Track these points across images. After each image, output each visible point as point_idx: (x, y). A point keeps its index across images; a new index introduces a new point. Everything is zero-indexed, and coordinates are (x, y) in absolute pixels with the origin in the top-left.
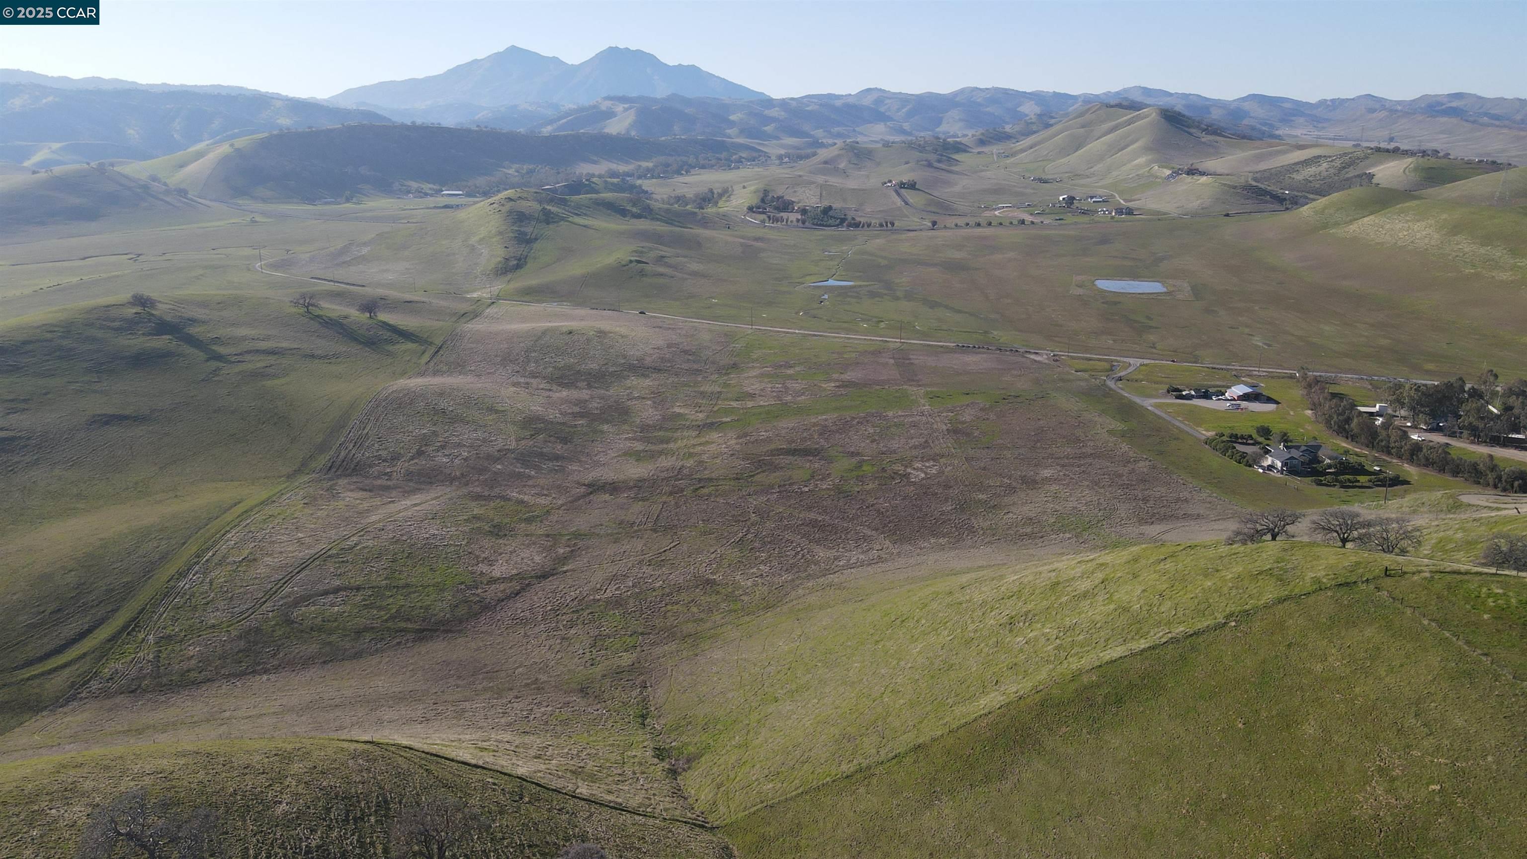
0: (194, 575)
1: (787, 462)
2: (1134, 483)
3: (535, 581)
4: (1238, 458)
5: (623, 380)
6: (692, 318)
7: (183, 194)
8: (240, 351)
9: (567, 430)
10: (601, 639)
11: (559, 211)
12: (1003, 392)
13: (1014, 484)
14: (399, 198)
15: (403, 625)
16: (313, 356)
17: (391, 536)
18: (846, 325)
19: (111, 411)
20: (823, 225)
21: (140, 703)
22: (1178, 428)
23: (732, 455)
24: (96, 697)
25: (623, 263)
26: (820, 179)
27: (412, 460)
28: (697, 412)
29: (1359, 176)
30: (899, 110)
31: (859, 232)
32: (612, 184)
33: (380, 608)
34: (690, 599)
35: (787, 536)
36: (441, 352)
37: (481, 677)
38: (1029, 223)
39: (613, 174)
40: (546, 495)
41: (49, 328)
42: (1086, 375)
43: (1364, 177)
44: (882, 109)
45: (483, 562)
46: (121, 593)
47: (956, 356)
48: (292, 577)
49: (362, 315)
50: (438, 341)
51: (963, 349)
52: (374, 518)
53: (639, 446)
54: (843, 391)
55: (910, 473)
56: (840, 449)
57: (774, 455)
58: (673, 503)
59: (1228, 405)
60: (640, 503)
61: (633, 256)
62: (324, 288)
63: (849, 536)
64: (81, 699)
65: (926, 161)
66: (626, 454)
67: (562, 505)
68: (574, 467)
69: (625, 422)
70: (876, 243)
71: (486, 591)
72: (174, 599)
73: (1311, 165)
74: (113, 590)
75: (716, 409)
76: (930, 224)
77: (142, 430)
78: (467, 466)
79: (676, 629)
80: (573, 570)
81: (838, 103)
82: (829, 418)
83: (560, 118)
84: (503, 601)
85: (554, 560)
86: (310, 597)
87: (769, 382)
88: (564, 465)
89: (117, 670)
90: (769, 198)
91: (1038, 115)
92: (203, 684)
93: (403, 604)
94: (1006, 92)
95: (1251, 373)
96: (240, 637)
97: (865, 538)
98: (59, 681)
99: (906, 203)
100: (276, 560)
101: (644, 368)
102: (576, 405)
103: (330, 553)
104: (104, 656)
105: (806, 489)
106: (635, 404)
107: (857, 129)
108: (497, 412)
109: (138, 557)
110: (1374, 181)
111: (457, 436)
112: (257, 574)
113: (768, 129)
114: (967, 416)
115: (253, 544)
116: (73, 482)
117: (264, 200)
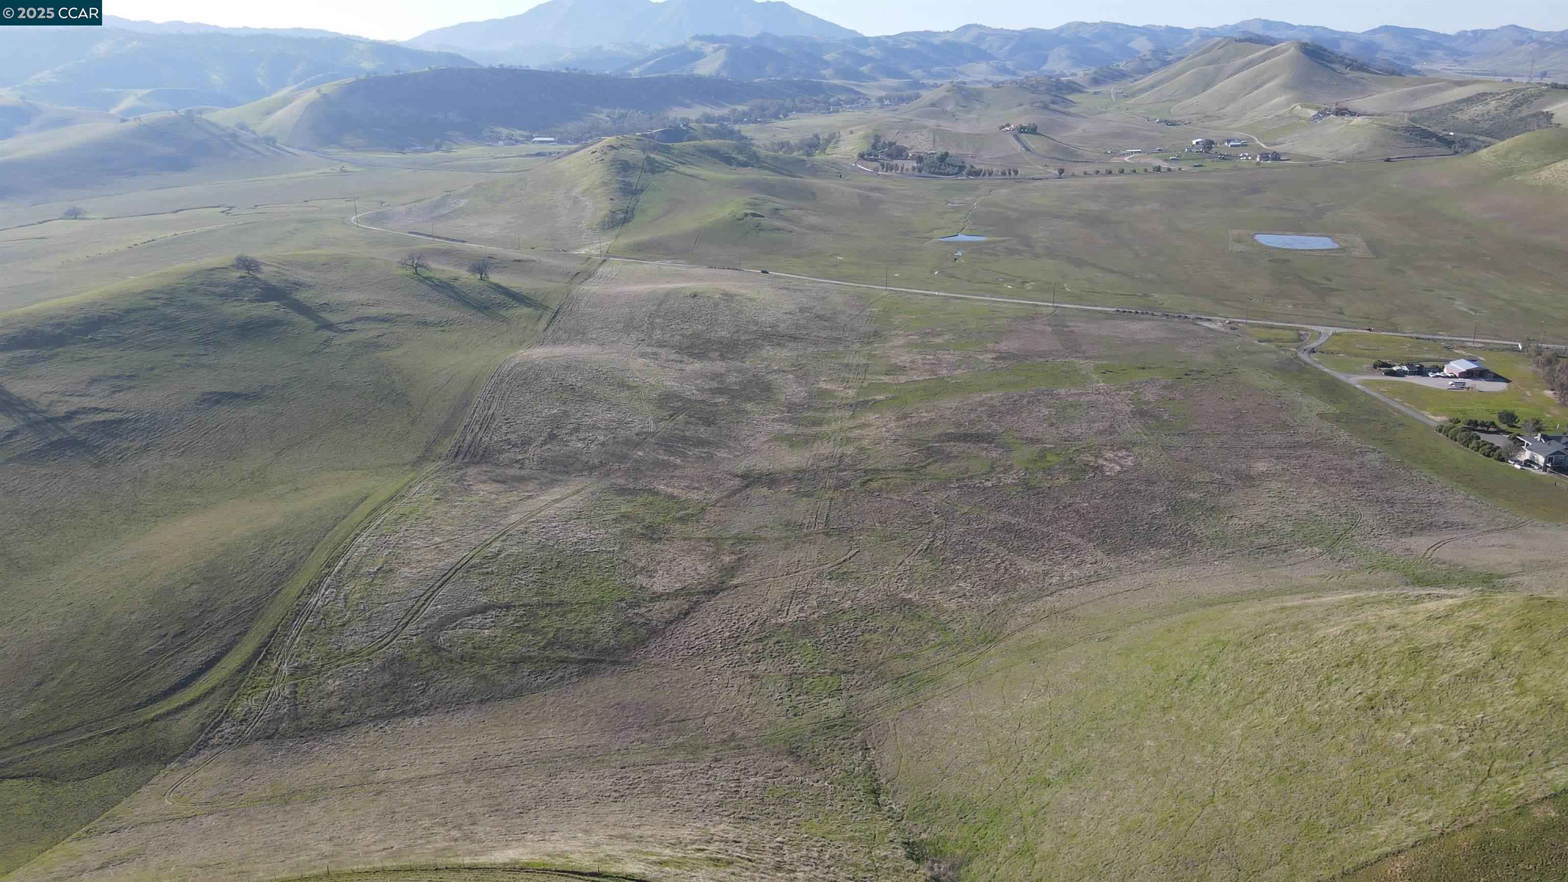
0: (326, 590)
1: (960, 450)
2: (1368, 480)
3: (703, 598)
4: (1487, 450)
5: (758, 350)
6: (819, 278)
7: (271, 143)
8: (349, 319)
9: (708, 409)
10: (797, 679)
11: (664, 159)
12: (1182, 366)
13: (1228, 481)
14: (489, 145)
15: (563, 653)
16: (425, 323)
17: (536, 540)
18: (988, 286)
19: (220, 388)
20: (941, 174)
21: (279, 754)
22: (1399, 411)
23: (895, 441)
24: (230, 744)
25: (738, 216)
26: (931, 123)
27: (545, 444)
28: (845, 388)
29: (1536, 115)
30: (1001, 48)
31: (981, 181)
32: (711, 129)
33: (535, 632)
34: (889, 626)
35: (980, 543)
36: (558, 317)
37: (666, 728)
38: (1166, 170)
39: (709, 119)
40: (697, 488)
41: (151, 294)
42: (1272, 346)
43: (1541, 117)
44: (983, 47)
45: (640, 572)
46: (249, 611)
47: (1119, 322)
48: (434, 592)
49: (472, 277)
50: (554, 306)
51: (1123, 314)
52: (514, 518)
53: (790, 429)
54: (1002, 364)
55: (1103, 465)
56: (1017, 435)
57: (943, 441)
58: (841, 499)
59: (1450, 383)
60: (804, 499)
61: (747, 209)
62: (430, 246)
63: (1052, 545)
64: (213, 746)
65: (1041, 102)
66: (776, 438)
67: (717, 501)
68: (722, 454)
69: (768, 399)
70: (1003, 193)
71: (650, 611)
72: (307, 618)
73: (1476, 103)
74: (239, 608)
75: (865, 384)
76: (1057, 172)
77: (254, 410)
78: (606, 452)
79: (882, 667)
80: (743, 584)
81: (937, 41)
82: (995, 396)
83: (648, 59)
84: (671, 623)
85: (720, 571)
86: (456, 617)
87: (919, 352)
88: (711, 451)
89: (250, 709)
90: (880, 144)
91: (1153, 51)
92: (347, 729)
93: (560, 626)
94: (1115, 27)
95: (1463, 345)
96: (383, 668)
97: (1072, 548)
98: (188, 722)
99: (1027, 149)
100: (414, 571)
101: (779, 336)
102: (713, 379)
103: (473, 562)
104: (236, 690)
105: (989, 484)
106: (776, 379)
107: (957, 68)
108: (629, 388)
109: (264, 567)
110: (1555, 120)
111: (590, 417)
112: (395, 588)
113: (864, 69)
114: (1150, 395)
115: (386, 552)
116: (185, 472)
117: (353, 149)
